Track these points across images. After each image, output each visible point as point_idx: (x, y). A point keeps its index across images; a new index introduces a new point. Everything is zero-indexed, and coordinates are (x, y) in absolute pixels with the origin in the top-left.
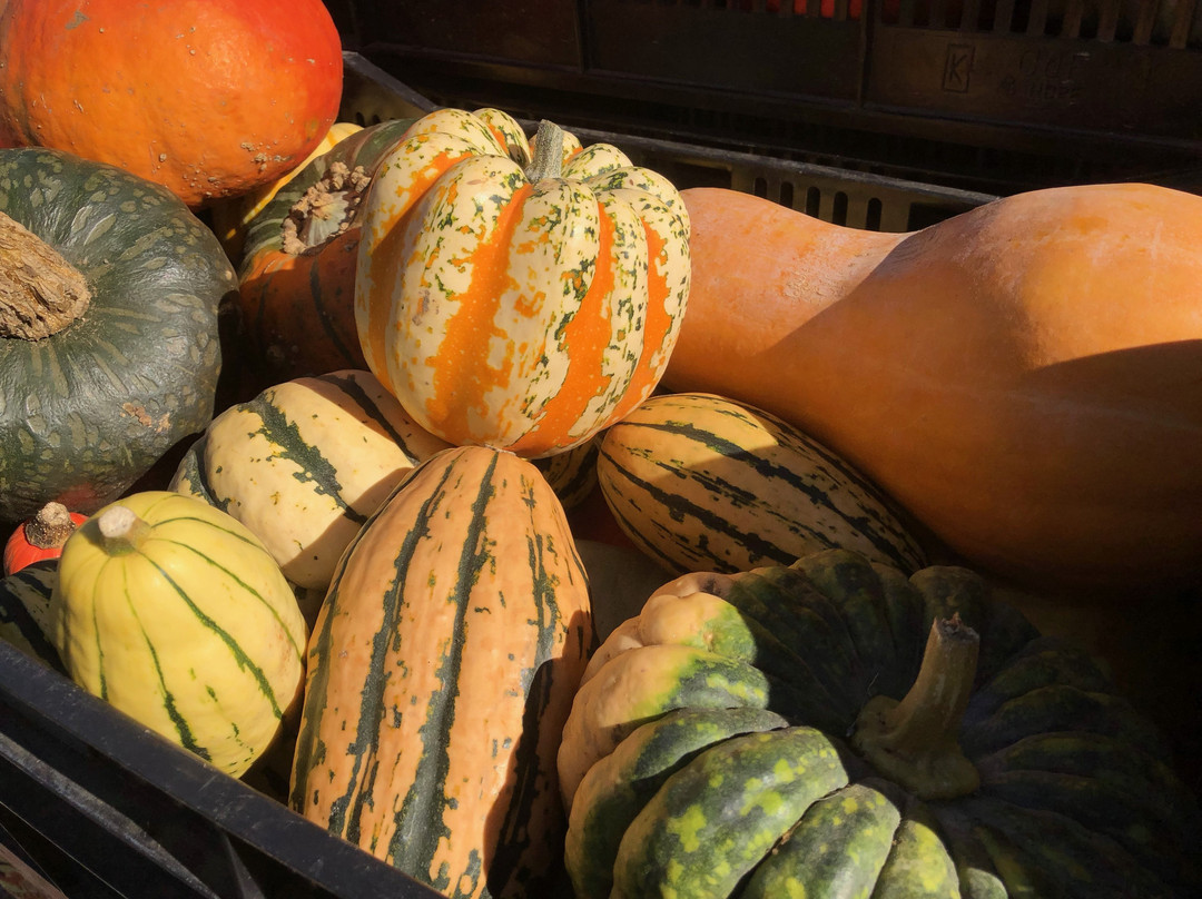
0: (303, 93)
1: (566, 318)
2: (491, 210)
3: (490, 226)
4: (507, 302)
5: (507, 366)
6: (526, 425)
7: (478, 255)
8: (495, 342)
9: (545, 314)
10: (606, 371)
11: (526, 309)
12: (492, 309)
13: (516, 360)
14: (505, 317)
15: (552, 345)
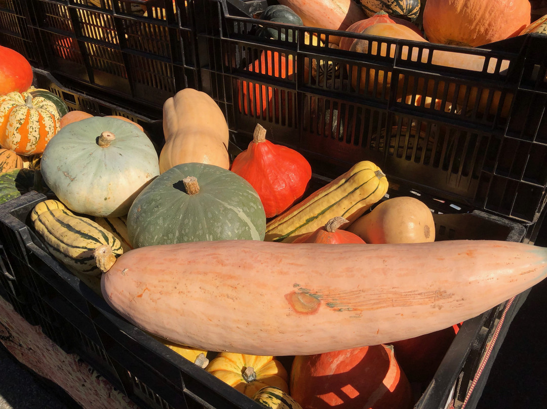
0: (14, 83)
1: (18, 128)
2: (7, 109)
3: (7, 112)
4: (8, 124)
5: (9, 135)
6: (15, 147)
7: (5, 116)
8: (7, 130)
9: (13, 127)
10: (29, 138)
11: (11, 125)
12: (7, 125)
13: (10, 134)
14: (8, 127)
15: (15, 132)
